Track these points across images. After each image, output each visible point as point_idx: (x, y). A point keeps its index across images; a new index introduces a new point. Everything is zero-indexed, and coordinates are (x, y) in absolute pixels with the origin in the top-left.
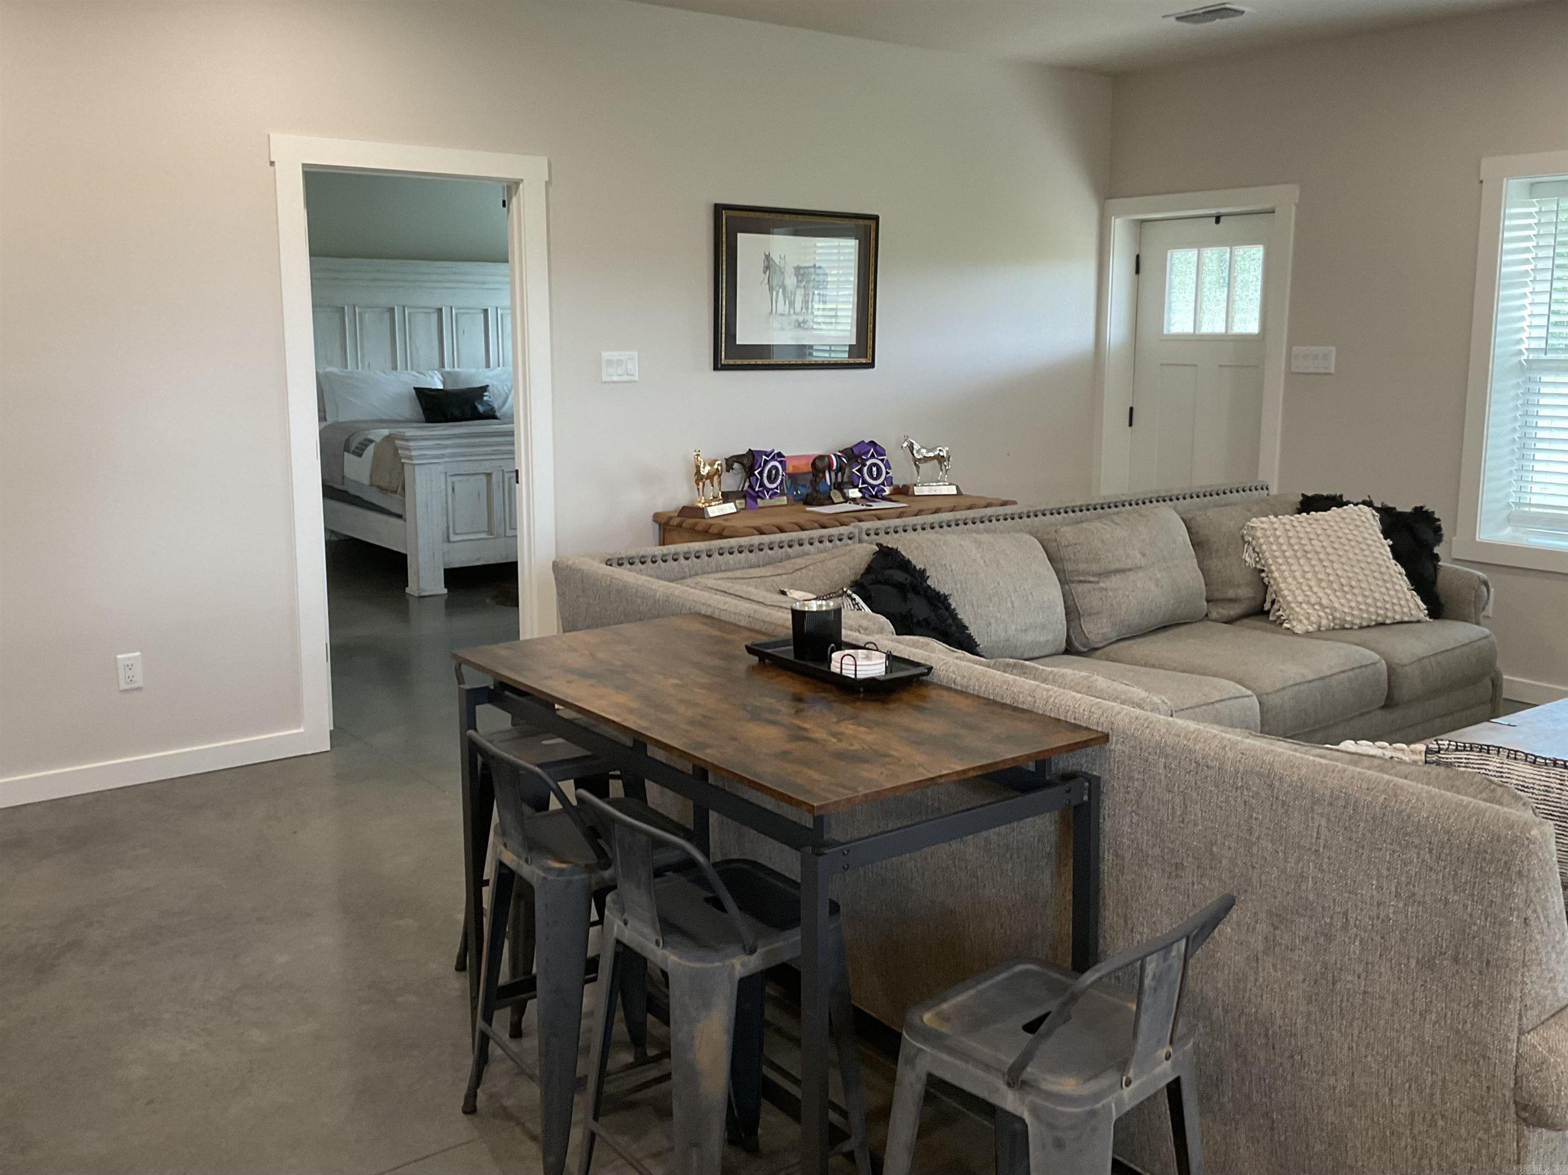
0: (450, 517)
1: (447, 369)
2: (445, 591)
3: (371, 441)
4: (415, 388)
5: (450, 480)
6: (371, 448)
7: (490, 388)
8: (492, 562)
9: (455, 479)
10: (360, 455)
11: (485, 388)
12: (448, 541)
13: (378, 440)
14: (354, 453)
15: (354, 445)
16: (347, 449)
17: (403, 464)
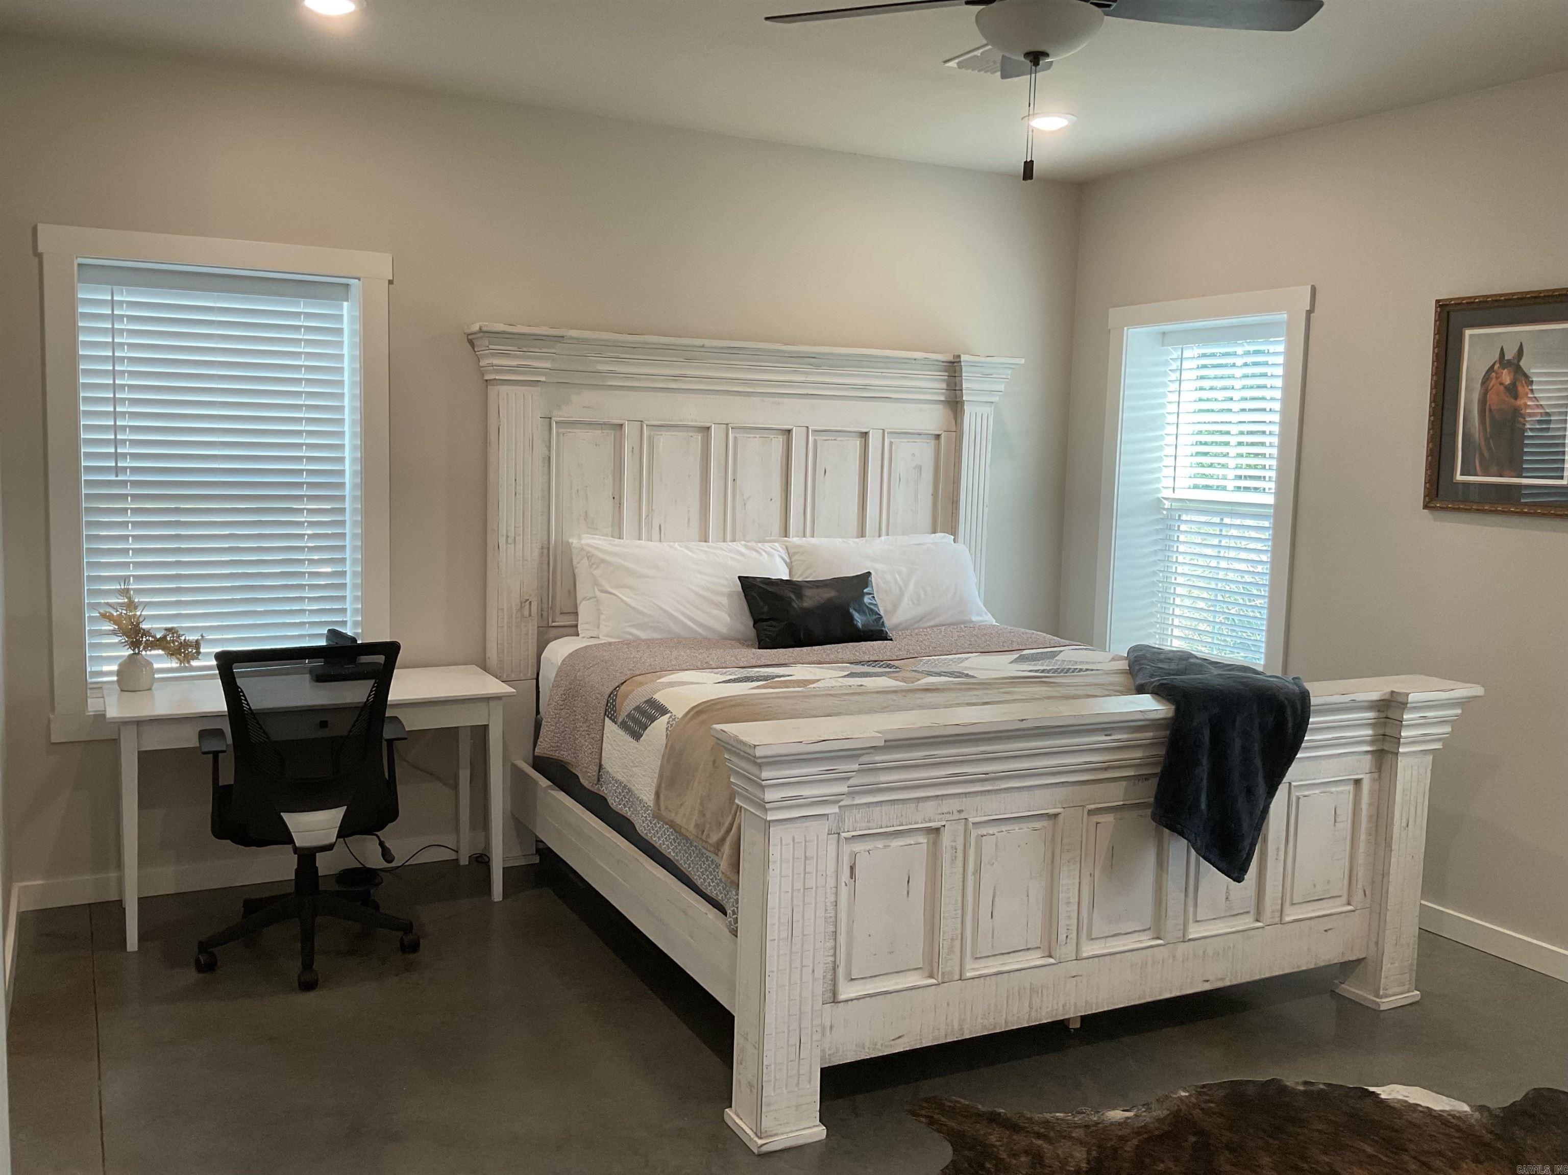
0: (842, 939)
1: (794, 540)
2: (819, 1132)
3: (663, 711)
4: (739, 577)
5: (846, 849)
6: (662, 722)
7: (873, 578)
8: (928, 1041)
9: (859, 847)
10: (637, 736)
11: (864, 580)
12: (835, 1001)
13: (678, 710)
14: (624, 726)
15: (627, 706)
16: (610, 710)
17: (739, 808)
